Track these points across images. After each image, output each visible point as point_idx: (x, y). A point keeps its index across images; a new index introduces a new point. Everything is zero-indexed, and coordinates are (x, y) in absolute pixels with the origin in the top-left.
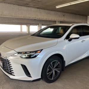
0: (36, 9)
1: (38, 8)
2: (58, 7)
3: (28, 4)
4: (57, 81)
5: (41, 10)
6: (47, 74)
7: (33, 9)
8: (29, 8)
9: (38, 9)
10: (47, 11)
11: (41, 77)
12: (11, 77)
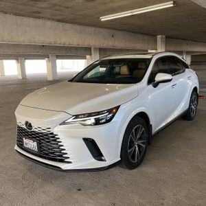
0: (56, 23)
1: (59, 21)
2: (104, 19)
3: (40, 13)
4: (142, 164)
5: (68, 26)
6: (129, 151)
7: (49, 23)
8: (40, 22)
9: (61, 24)
10: (78, 27)
11: (120, 159)
12: (64, 166)
